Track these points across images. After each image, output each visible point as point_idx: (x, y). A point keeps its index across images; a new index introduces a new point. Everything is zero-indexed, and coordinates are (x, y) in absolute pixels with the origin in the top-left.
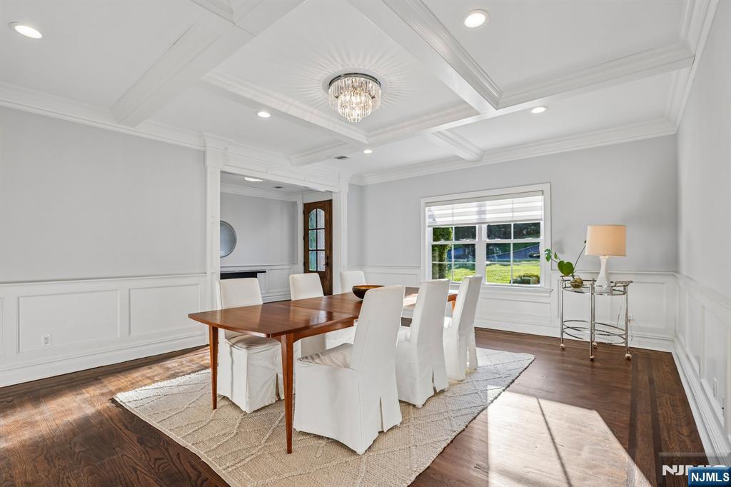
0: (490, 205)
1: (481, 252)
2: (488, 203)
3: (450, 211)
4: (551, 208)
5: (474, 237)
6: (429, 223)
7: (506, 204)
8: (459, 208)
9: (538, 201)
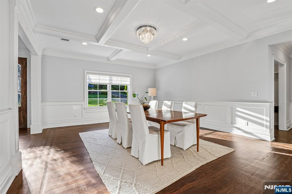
0: (114, 78)
1: (110, 95)
2: (113, 77)
3: (98, 78)
4: (132, 82)
5: (106, 89)
6: (88, 81)
7: (119, 78)
8: (102, 77)
9: (128, 79)
